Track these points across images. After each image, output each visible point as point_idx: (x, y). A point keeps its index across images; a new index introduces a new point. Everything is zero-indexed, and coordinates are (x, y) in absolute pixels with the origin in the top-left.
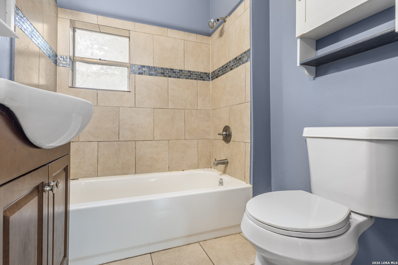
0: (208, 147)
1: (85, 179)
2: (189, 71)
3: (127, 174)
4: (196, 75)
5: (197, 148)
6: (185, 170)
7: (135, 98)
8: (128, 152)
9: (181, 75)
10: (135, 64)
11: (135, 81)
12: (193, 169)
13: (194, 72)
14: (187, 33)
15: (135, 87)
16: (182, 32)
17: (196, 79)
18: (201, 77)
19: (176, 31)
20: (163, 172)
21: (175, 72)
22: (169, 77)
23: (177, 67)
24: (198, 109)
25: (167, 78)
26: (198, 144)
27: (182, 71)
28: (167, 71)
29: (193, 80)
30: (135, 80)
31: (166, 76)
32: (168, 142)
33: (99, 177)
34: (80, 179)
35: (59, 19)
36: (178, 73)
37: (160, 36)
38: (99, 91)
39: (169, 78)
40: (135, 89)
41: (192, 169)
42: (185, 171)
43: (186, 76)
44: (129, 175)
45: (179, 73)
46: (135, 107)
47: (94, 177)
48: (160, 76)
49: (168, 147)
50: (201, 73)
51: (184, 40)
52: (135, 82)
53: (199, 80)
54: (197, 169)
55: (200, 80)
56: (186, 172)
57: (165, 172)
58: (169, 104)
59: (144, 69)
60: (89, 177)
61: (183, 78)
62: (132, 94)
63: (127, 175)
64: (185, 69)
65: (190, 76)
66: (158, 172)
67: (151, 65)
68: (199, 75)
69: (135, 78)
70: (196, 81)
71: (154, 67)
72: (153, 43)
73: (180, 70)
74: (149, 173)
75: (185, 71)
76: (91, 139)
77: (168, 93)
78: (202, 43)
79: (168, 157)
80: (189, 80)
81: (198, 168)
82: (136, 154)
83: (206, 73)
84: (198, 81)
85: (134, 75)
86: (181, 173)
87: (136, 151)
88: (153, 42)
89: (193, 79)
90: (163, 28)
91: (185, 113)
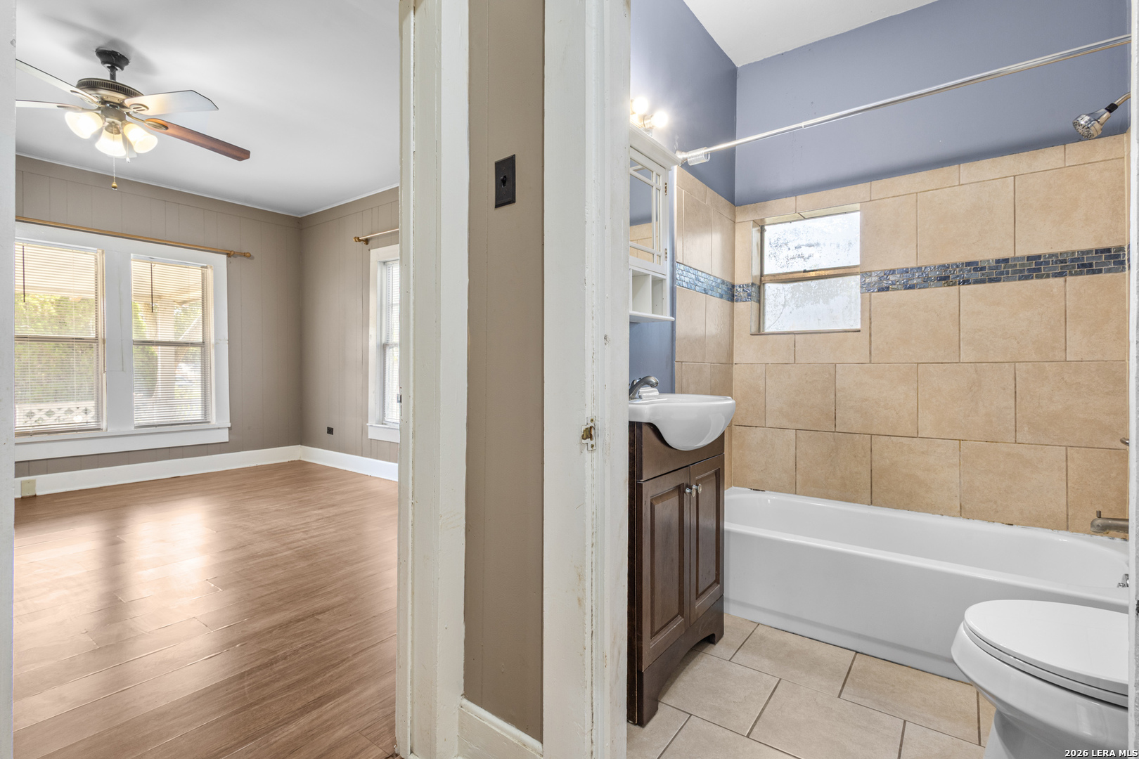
0: (1113, 475)
1: (775, 493)
2: (1030, 258)
3: (854, 501)
4: (1062, 263)
5: (1064, 470)
6: (1018, 524)
7: (870, 344)
8: (855, 457)
9: (1002, 273)
10: (870, 272)
11: (870, 307)
12: (1047, 528)
13: (1051, 255)
14: (1026, 153)
15: (870, 319)
16: (1008, 157)
17: (1061, 275)
18: (1084, 266)
19: (986, 163)
20: (944, 517)
21: (983, 269)
22: (963, 284)
23: (987, 253)
24: (1066, 361)
25: (957, 287)
26: (1069, 461)
27: (1006, 260)
28: (958, 269)
29: (1048, 280)
30: (870, 304)
31: (954, 284)
32: (960, 445)
33: (799, 495)
34: (766, 492)
35: (737, 226)
36: (990, 268)
37: (936, 189)
38: (797, 336)
39: (964, 288)
40: (871, 323)
41: (1043, 527)
42: (1015, 526)
43: (1021, 271)
44: (857, 504)
45: (997, 268)
46: (870, 362)
47: (789, 493)
48: (936, 287)
49: (960, 456)
50: (1083, 252)
51: (1014, 176)
52: (870, 310)
53: (1071, 274)
54: (1061, 532)
55: (1081, 273)
56: (1017, 531)
57: (950, 516)
58: (961, 352)
59: (892, 278)
60: (781, 492)
61: (1008, 279)
62: (865, 333)
63: (852, 504)
64: (1018, 254)
65: (1039, 270)
66: (929, 513)
67: (913, 264)
68: (1073, 260)
69: (870, 301)
70: (1060, 280)
71: (920, 268)
72: (917, 213)
73: (998, 261)
74: (904, 509)
75: (1015, 259)
76: (785, 424)
77: (959, 324)
78: (1086, 166)
79: (960, 482)
80: (1035, 282)
81: (1067, 529)
82: (873, 463)
83: (1108, 250)
84: (1069, 278)
85: (868, 294)
86: (999, 529)
87: (873, 456)
88: (917, 211)
89: (1048, 276)
90: (946, 169)
91: (1017, 372)
